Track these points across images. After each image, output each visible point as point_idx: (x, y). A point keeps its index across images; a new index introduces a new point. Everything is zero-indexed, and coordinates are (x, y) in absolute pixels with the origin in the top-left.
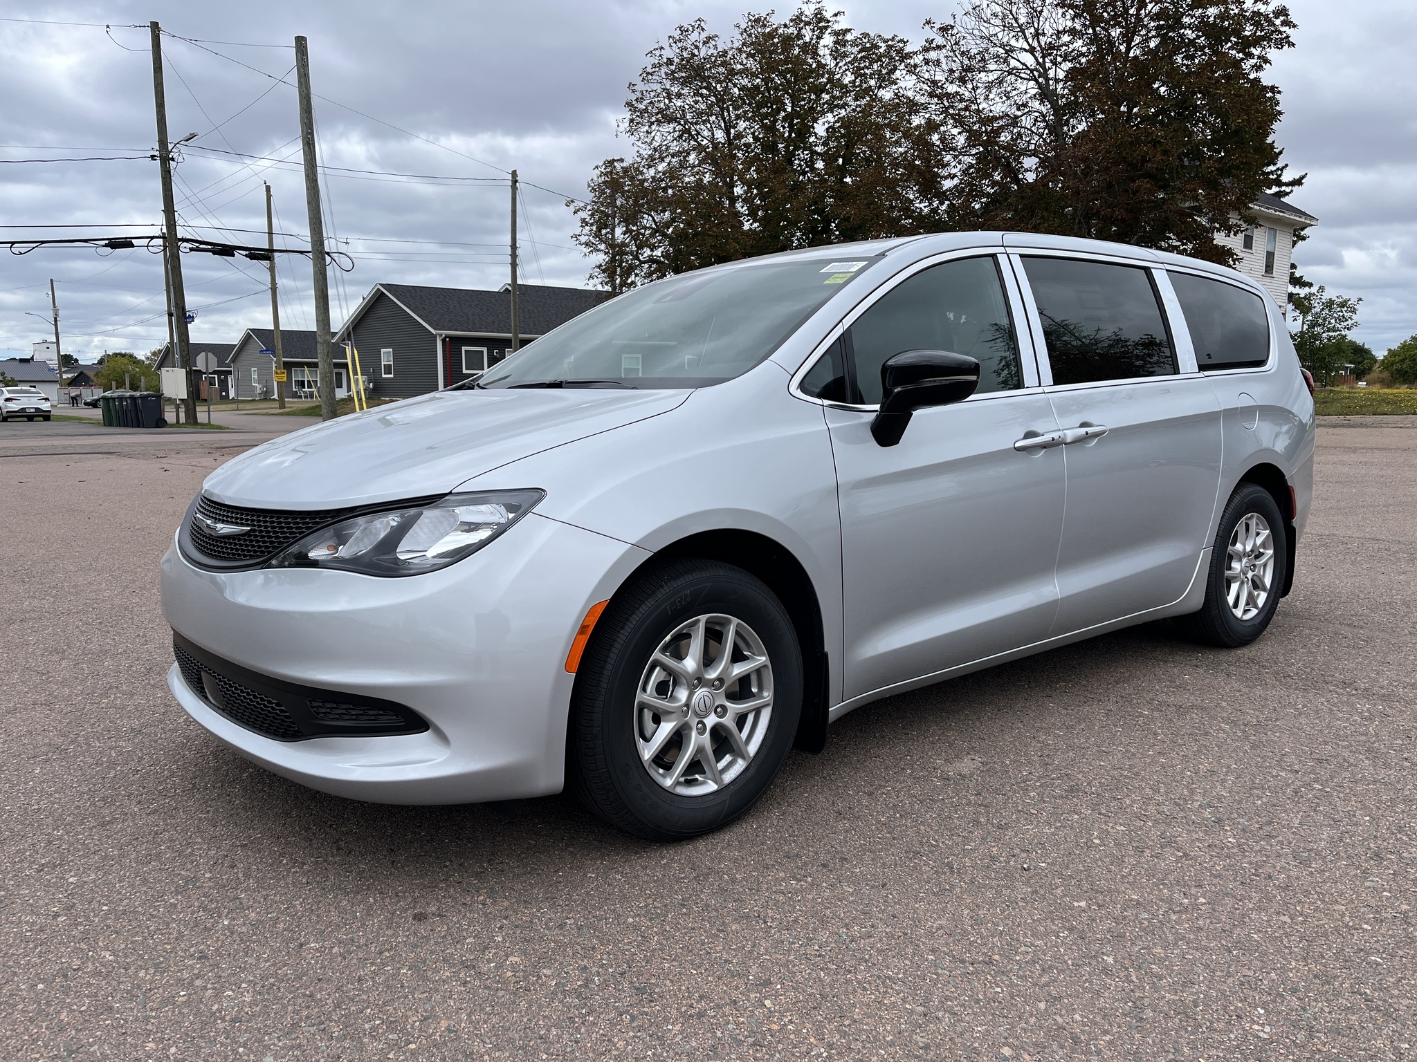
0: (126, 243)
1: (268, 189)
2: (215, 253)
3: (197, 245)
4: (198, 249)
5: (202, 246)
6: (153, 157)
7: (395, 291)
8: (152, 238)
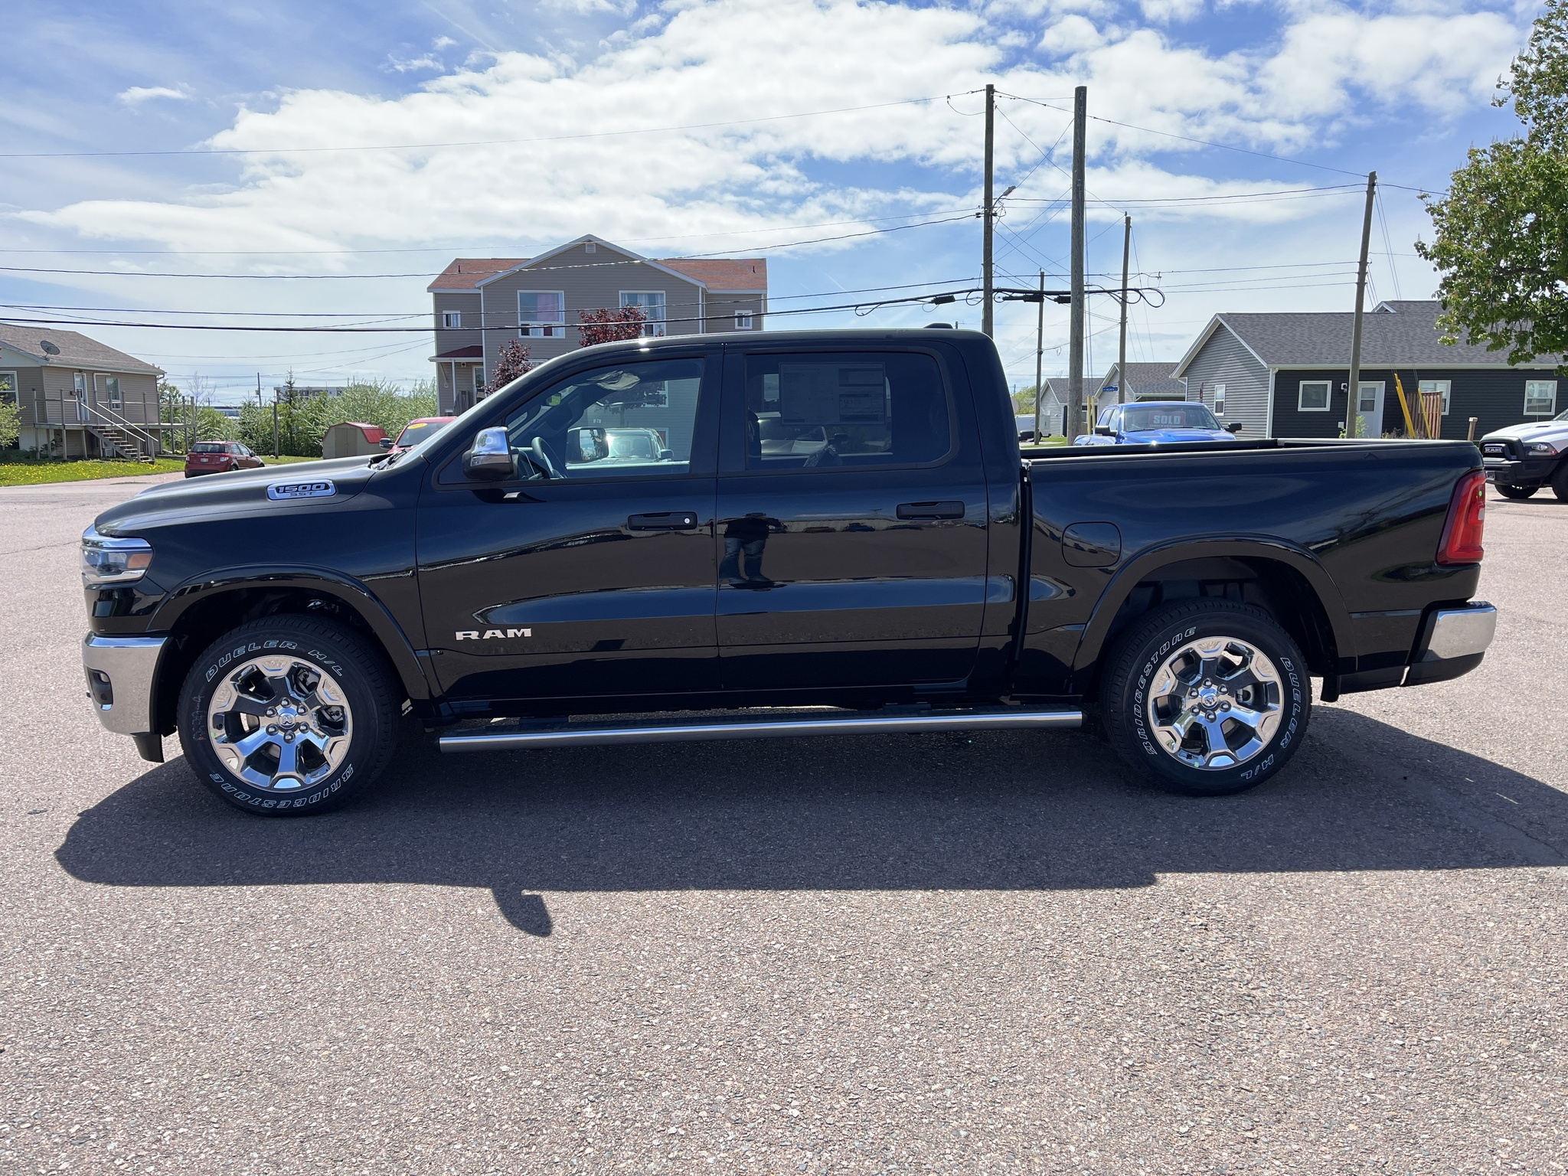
1: (1128, 220)
2: (1026, 299)
4: (1011, 298)
5: (1015, 295)
6: (978, 215)
7: (1236, 321)
8: (971, 291)
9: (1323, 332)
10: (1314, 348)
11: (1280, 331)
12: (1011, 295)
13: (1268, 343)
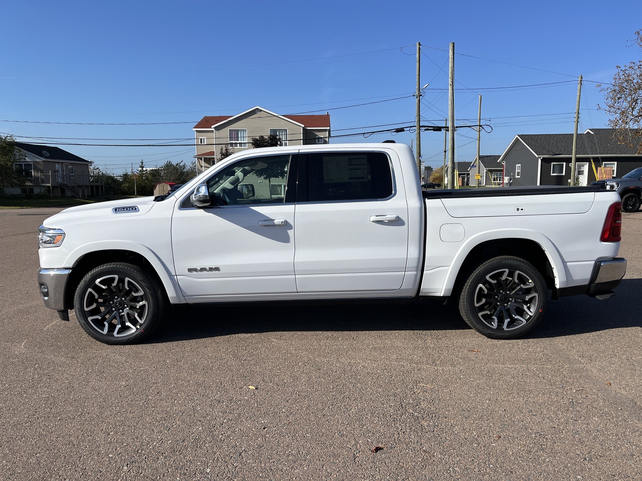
0: (402, 130)
2: (434, 130)
3: (427, 128)
4: (428, 130)
5: (429, 128)
6: (414, 95)
7: (525, 138)
8: (411, 127)
9: (562, 142)
10: (558, 149)
11: (544, 141)
12: (428, 128)
13: (538, 147)
